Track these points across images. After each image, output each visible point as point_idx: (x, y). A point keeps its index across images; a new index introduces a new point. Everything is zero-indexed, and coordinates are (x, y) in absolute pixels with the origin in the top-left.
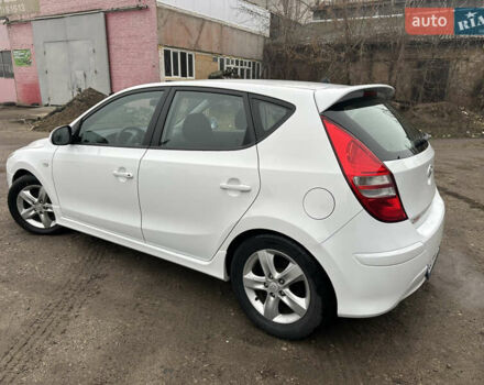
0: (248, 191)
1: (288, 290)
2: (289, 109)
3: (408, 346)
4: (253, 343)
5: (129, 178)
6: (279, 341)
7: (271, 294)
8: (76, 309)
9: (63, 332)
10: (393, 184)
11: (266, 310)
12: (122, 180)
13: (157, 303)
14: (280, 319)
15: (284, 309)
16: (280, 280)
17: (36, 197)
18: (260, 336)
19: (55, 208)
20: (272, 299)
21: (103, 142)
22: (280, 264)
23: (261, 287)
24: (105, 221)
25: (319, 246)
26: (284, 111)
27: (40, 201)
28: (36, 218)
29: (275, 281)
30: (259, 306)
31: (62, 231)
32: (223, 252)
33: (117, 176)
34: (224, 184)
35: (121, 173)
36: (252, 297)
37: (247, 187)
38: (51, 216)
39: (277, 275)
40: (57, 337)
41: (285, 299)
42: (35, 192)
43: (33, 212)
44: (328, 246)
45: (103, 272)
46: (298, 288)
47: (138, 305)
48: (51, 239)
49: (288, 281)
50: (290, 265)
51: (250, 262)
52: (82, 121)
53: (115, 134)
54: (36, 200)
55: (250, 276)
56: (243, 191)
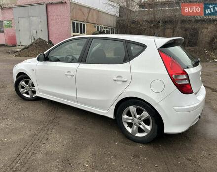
0: (126, 81)
1: (142, 122)
2: (144, 47)
3: (192, 146)
4: (127, 144)
5: (72, 76)
6: (138, 144)
7: (135, 124)
8: (50, 130)
9: (47, 139)
10: (188, 78)
11: (132, 131)
12: (69, 77)
13: (84, 128)
14: (138, 135)
15: (140, 130)
16: (139, 118)
17: (27, 84)
18: (129, 142)
19: (36, 89)
20: (135, 126)
21: (58, 60)
22: (139, 112)
23: (130, 121)
24: (59, 94)
25: (157, 104)
26: (142, 48)
27: (29, 86)
28: (27, 93)
29: (137, 119)
30: (129, 130)
31: (39, 99)
32: (114, 107)
33: (66, 75)
34: (115, 78)
35: (68, 74)
36: (126, 126)
37: (125, 79)
38: (34, 92)
39: (138, 116)
40: (45, 141)
41: (141, 126)
42: (27, 82)
43: (25, 91)
44: (161, 104)
45: (59, 116)
46: (147, 122)
47: (76, 129)
48: (33, 103)
49: (143, 119)
50: (144, 112)
51: (125, 111)
52: (49, 51)
53: (63, 57)
54: (27, 85)
55: (125, 117)
56: (124, 81)
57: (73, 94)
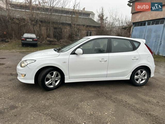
14: (141, 82)
19: (66, 77)
26: (139, 44)
27: (54, 77)
33: (101, 61)
34: (133, 58)
41: (143, 78)
50: (143, 71)
56: (137, 59)
57: (104, 73)
